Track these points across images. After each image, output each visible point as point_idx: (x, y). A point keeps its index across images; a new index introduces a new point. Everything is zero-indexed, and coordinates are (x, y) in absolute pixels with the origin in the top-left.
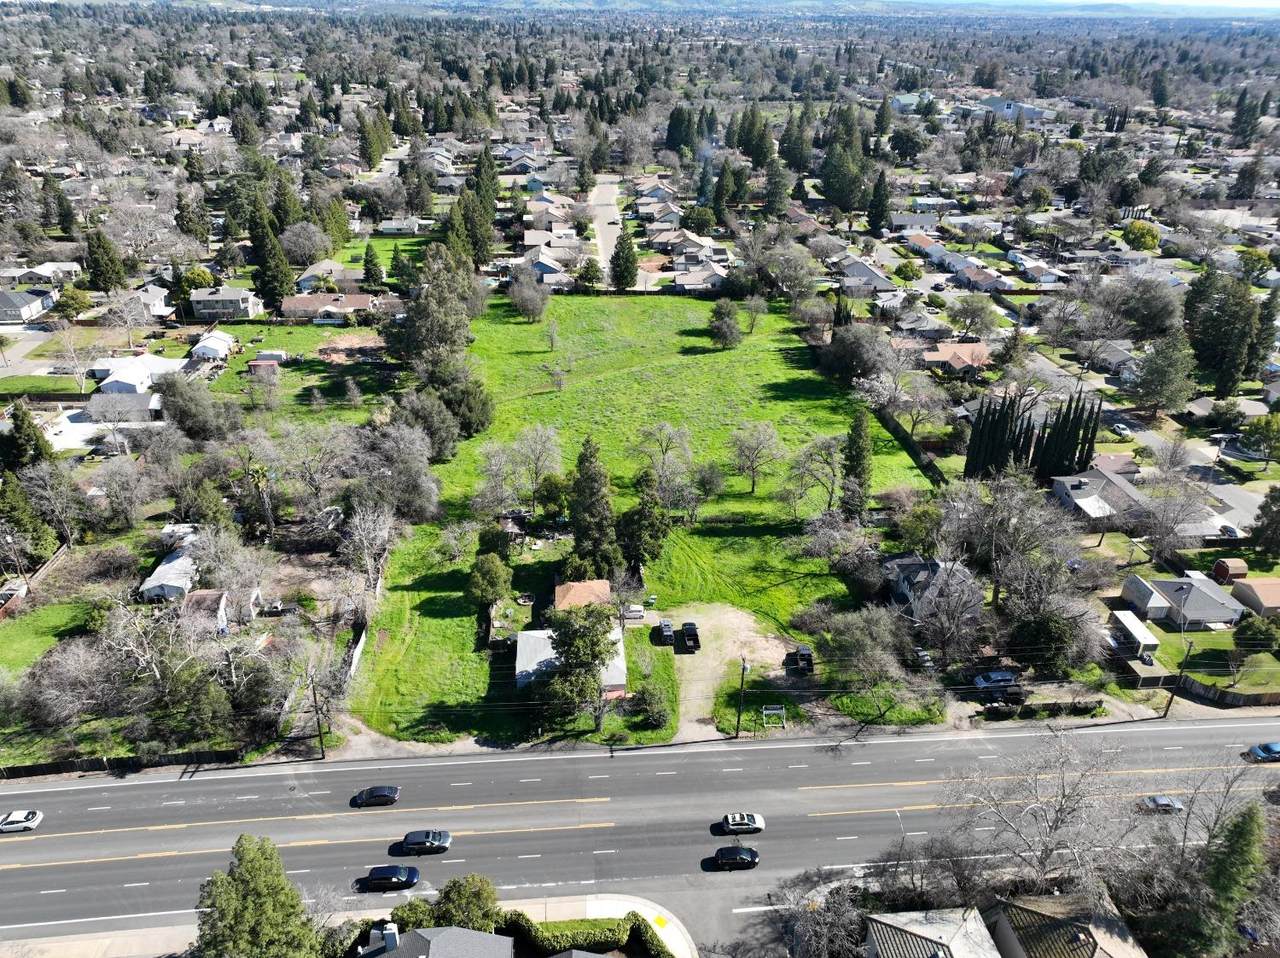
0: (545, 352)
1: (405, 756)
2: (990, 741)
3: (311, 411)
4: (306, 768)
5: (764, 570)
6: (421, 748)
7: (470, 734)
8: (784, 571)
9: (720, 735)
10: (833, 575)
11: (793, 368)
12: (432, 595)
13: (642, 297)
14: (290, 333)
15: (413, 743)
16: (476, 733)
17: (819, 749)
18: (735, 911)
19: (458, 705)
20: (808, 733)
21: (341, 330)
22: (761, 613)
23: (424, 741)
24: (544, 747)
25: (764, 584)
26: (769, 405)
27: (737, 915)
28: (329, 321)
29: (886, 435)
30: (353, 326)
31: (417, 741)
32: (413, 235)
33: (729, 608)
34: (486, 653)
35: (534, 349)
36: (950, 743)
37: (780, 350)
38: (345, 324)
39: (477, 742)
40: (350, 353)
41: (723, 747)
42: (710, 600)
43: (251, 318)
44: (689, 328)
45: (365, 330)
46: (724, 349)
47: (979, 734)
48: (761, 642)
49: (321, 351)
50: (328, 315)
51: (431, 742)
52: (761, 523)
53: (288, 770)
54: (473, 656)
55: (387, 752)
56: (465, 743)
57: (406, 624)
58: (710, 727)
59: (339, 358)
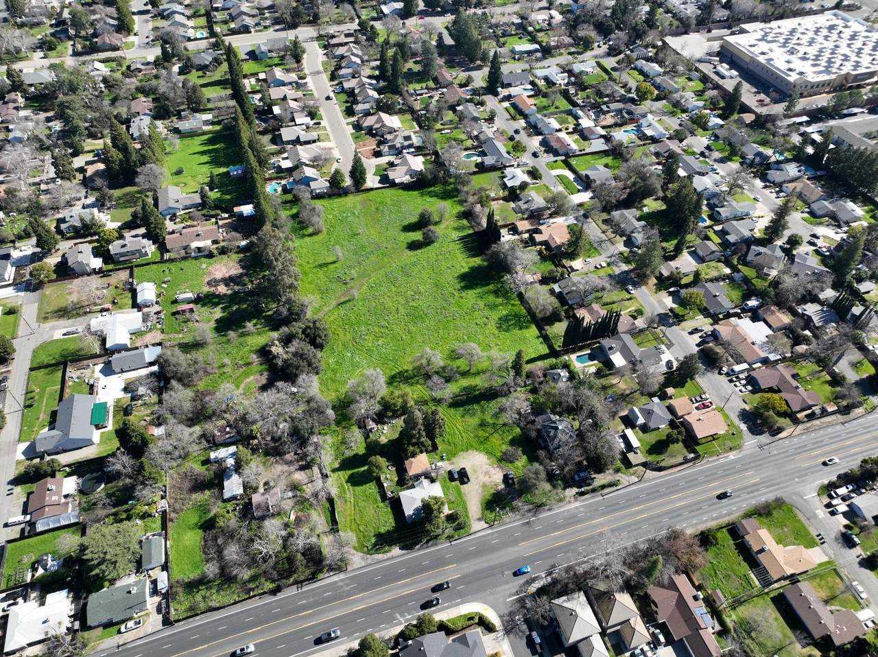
0: (334, 262)
1: (377, 561)
2: (581, 506)
3: (229, 341)
4: (342, 576)
5: (485, 426)
6: (380, 556)
7: (396, 546)
8: (494, 424)
9: (487, 525)
11: (470, 257)
12: (351, 472)
13: (372, 194)
14: (182, 269)
15: (376, 554)
16: (398, 544)
17: (523, 524)
18: (507, 600)
19: (386, 532)
20: (518, 517)
21: (211, 261)
22: (489, 453)
23: (381, 553)
24: (425, 546)
25: (487, 435)
27: (509, 601)
28: (201, 254)
30: (217, 256)
31: (378, 553)
33: (476, 453)
34: (388, 504)
35: (328, 260)
36: (568, 510)
37: (461, 239)
38: (211, 255)
39: (400, 549)
40: (226, 282)
41: (490, 531)
42: (467, 450)
43: (150, 257)
44: (407, 223)
45: (225, 259)
46: (430, 242)
47: (578, 504)
48: (492, 471)
49: (208, 284)
50: (199, 250)
51: (383, 553)
52: (477, 393)
53: (335, 578)
54: (381, 505)
55: (369, 561)
56: (396, 551)
57: (348, 492)
58: (483, 522)
59: (222, 289)
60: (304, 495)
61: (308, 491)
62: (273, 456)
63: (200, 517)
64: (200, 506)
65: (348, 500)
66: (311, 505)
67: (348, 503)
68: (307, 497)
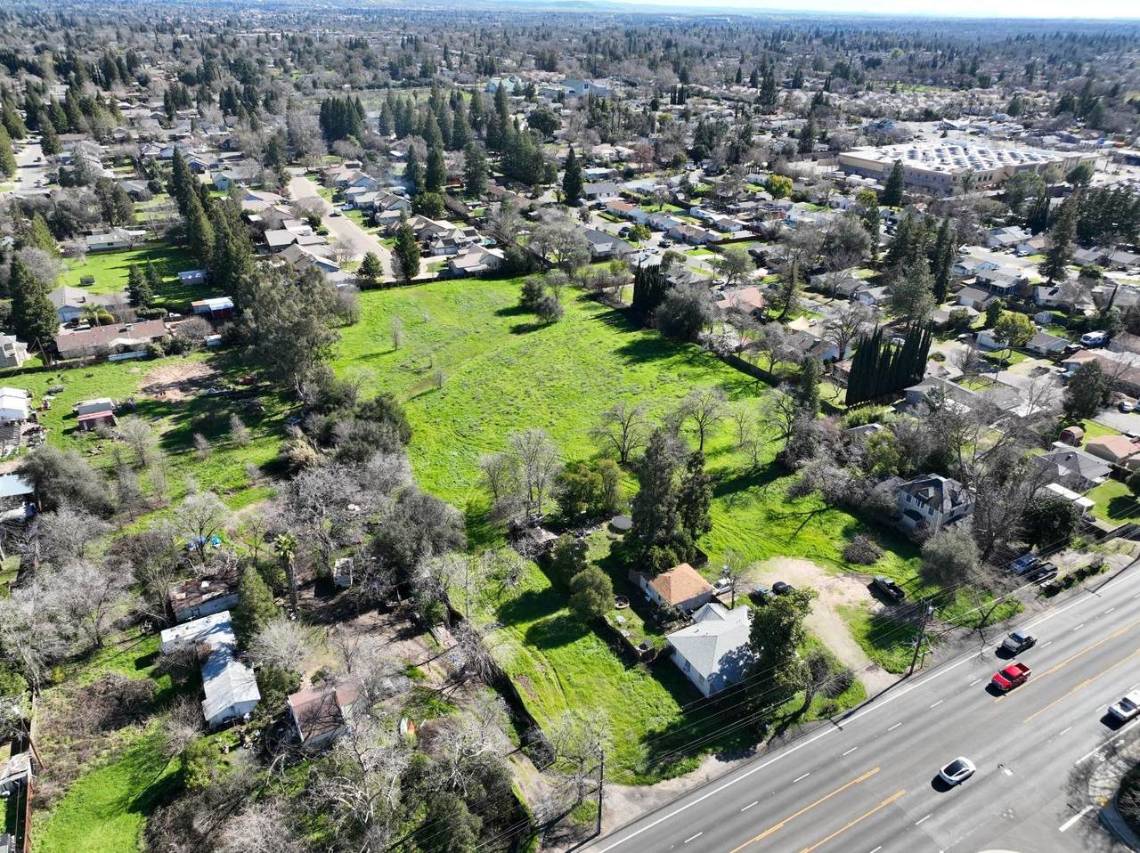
0: (389, 352)
1: (670, 799)
3: (195, 459)
5: (779, 518)
6: (677, 785)
7: (706, 752)
8: (793, 514)
9: (894, 678)
10: (832, 508)
11: (623, 331)
12: (530, 624)
13: (430, 284)
14: (89, 376)
15: (664, 782)
16: (710, 750)
18: (1063, 828)
19: (668, 728)
20: (953, 651)
21: (149, 363)
22: (814, 557)
23: (674, 777)
24: (777, 741)
25: (791, 531)
26: (637, 367)
27: (1066, 831)
28: (127, 355)
29: (749, 378)
30: (160, 357)
31: (668, 779)
32: (130, 249)
34: (640, 667)
35: (376, 351)
37: (597, 317)
38: (150, 355)
39: (719, 758)
40: (183, 386)
41: (908, 688)
42: (767, 557)
43: (20, 365)
44: (501, 308)
45: (178, 359)
46: (548, 324)
47: (1056, 612)
48: (839, 584)
49: (144, 390)
50: (127, 349)
51: (680, 775)
52: (734, 476)
54: (630, 674)
55: (651, 801)
56: (710, 765)
57: (536, 663)
58: (882, 672)
59: (175, 395)
60: (425, 684)
61: (433, 675)
62: (328, 623)
63: (135, 781)
64: (134, 754)
65: (542, 677)
66: (449, 703)
67: (545, 684)
68: (434, 687)
